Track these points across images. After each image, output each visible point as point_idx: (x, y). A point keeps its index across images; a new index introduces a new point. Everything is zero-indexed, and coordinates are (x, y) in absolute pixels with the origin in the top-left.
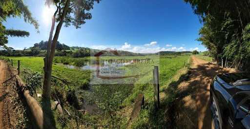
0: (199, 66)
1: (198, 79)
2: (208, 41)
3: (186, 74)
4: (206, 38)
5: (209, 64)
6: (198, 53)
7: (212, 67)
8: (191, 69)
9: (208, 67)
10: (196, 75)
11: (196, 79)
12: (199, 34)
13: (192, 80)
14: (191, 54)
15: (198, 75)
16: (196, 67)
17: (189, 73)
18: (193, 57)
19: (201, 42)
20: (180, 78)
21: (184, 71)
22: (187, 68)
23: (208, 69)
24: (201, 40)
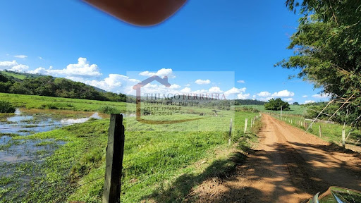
0: (281, 147)
1: (264, 185)
2: (327, 64)
3: (229, 160)
4: (318, 56)
5: (332, 148)
6: (285, 106)
7: (344, 164)
8: (248, 149)
9: (321, 158)
10: (261, 173)
11: (258, 185)
12: (292, 46)
13: (241, 183)
14: (262, 107)
15: (270, 174)
16: (268, 149)
17: (239, 160)
18: (267, 117)
19: (298, 70)
20: (209, 169)
21: (225, 152)
22: (236, 144)
23: (320, 164)
24: (296, 63)
